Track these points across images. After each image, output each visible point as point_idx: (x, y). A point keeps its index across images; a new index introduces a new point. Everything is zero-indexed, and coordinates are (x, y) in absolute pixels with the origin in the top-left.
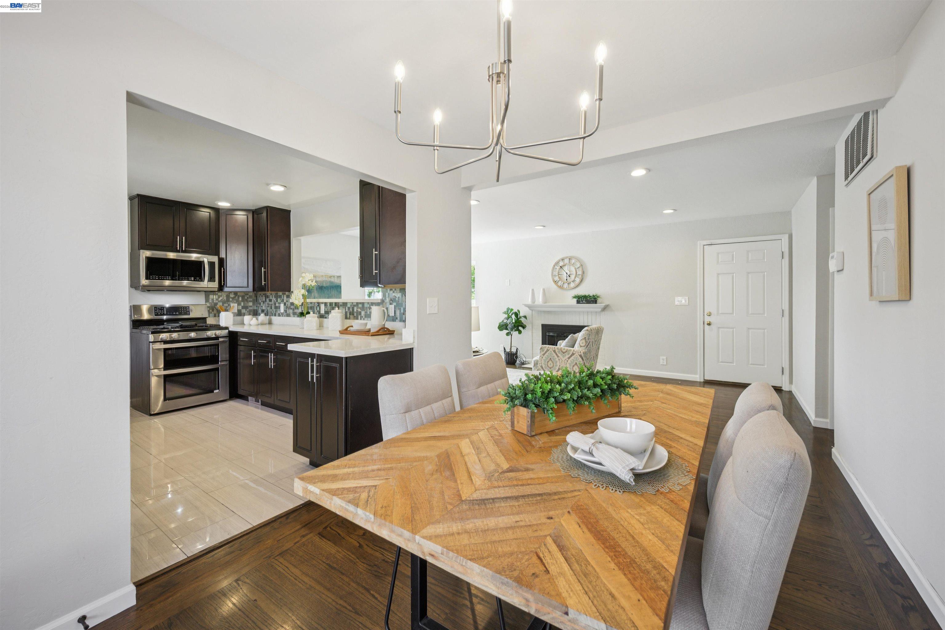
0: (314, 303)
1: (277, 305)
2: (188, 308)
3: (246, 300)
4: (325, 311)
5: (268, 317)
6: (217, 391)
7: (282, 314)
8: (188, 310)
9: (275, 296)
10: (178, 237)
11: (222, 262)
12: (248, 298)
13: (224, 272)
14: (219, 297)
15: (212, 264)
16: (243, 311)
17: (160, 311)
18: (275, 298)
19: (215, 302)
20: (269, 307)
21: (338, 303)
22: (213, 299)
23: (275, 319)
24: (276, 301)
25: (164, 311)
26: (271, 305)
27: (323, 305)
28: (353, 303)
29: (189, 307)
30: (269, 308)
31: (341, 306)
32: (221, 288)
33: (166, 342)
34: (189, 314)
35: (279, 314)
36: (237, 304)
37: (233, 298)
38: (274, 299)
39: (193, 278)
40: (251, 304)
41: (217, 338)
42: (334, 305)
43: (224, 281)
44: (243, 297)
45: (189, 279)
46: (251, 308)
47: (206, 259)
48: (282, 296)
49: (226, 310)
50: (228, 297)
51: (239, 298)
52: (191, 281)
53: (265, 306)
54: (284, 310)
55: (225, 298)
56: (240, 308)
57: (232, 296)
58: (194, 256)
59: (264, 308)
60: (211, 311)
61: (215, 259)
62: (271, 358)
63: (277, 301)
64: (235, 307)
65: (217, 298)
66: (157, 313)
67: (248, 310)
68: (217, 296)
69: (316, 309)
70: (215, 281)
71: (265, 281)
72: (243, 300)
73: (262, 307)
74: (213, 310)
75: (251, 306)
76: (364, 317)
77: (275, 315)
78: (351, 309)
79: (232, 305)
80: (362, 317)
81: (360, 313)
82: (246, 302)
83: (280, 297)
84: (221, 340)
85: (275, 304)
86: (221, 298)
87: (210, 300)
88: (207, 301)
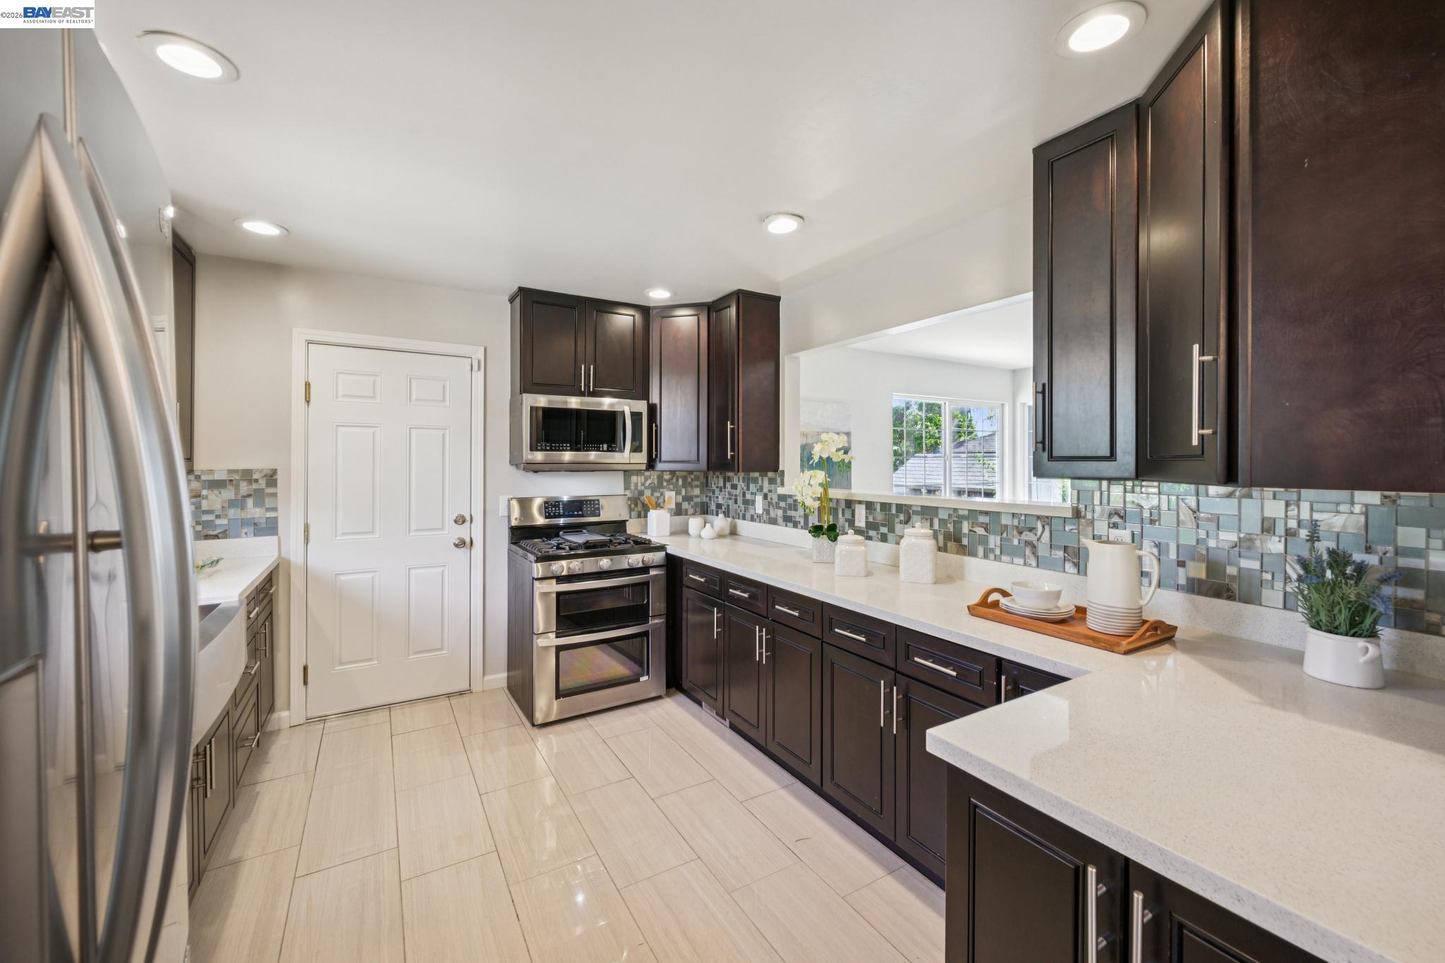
0: (838, 501)
1: (748, 496)
2: (596, 502)
3: (690, 483)
4: (867, 522)
5: (729, 520)
6: (646, 678)
7: (759, 516)
8: (597, 506)
9: (744, 478)
10: (583, 366)
11: (652, 410)
12: (692, 480)
13: (656, 431)
14: (646, 479)
15: (636, 416)
16: (685, 505)
17: (554, 509)
18: (744, 482)
19: (639, 488)
20: (730, 499)
21: (910, 506)
22: (636, 484)
23: (744, 526)
24: (745, 488)
25: (559, 510)
26: (736, 496)
27: (863, 506)
28: (955, 510)
29: (598, 500)
30: (731, 502)
31: (916, 513)
32: (651, 464)
33: (560, 579)
34: (599, 515)
35: (752, 516)
36: (674, 493)
37: (668, 481)
38: (741, 485)
39: (605, 446)
40: (697, 491)
41: (645, 569)
42: (894, 511)
43: (656, 451)
44: (685, 479)
45: (599, 447)
46: (698, 500)
47: (627, 407)
48: (760, 478)
49: (658, 506)
50: (660, 478)
51: (677, 480)
52: (603, 451)
53: (723, 498)
54: (764, 509)
55: (656, 481)
56: (680, 499)
57: (667, 476)
58: (607, 403)
59: (721, 501)
60: (633, 506)
61: (641, 406)
62: (761, 637)
63: (748, 489)
64: (670, 496)
65: (643, 481)
66: (550, 514)
67: (692, 503)
68: (643, 477)
69: (843, 516)
70: (641, 451)
71: (732, 450)
72: (684, 485)
73: (717, 497)
74: (636, 505)
75: (697, 496)
76: (998, 552)
77: (744, 518)
78: (951, 527)
79: (667, 494)
80: (992, 550)
81: (984, 541)
82: (689, 489)
83: (755, 480)
84: (653, 572)
85: (744, 495)
86: (649, 482)
87: (632, 484)
88: (627, 487)
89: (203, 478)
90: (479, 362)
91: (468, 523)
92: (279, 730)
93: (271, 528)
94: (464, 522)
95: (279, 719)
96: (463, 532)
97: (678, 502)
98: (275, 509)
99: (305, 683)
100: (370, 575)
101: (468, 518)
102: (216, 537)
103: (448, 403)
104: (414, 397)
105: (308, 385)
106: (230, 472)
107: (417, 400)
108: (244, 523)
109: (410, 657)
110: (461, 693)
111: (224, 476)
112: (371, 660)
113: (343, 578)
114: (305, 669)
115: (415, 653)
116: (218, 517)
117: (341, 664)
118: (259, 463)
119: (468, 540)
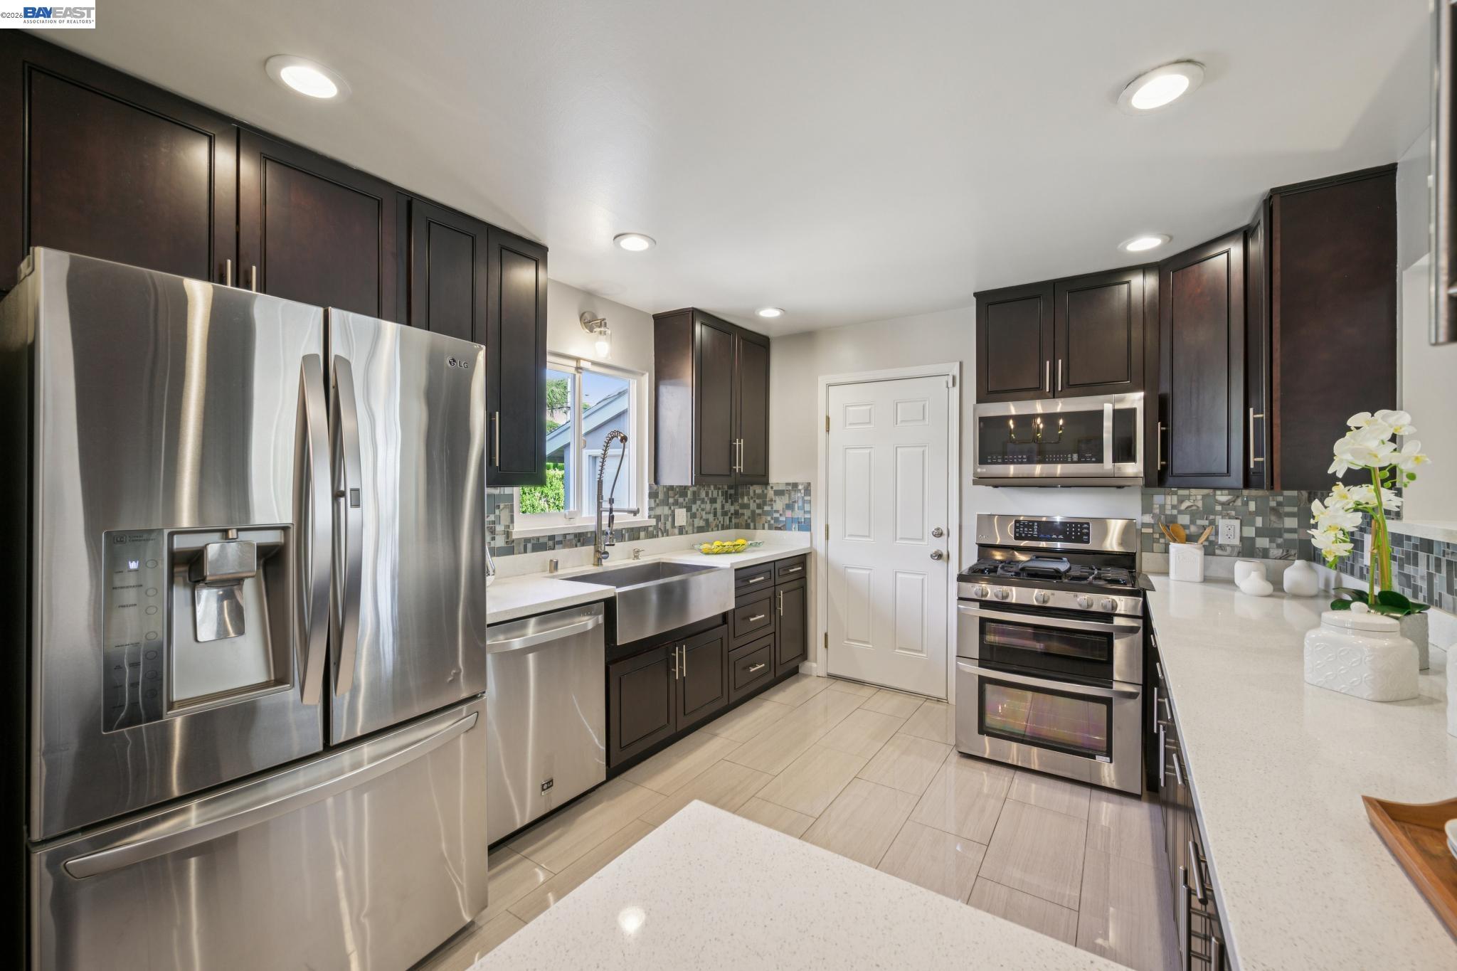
2: (1086, 526)
3: (1273, 509)
8: (1085, 530)
10: (1048, 363)
12: (1280, 504)
14: (1181, 501)
15: (1124, 414)
16: (1262, 542)
17: (1026, 529)
19: (1168, 512)
22: (1162, 507)
25: (1033, 531)
29: (1088, 524)
33: (987, 604)
34: (1088, 542)
36: (1237, 523)
39: (1075, 457)
41: (1106, 616)
43: (1164, 457)
45: (1068, 458)
47: (1107, 404)
49: (1189, 538)
51: (1246, 504)
52: (1073, 462)
55: (1200, 504)
57: (1223, 497)
60: (1157, 536)
61: (1134, 401)
66: (1020, 534)
67: (1279, 540)
68: (1175, 498)
70: (1134, 461)
77: (1352, 574)
79: (1222, 523)
82: (1273, 518)
84: (1118, 622)
86: (1186, 504)
87: (1156, 506)
88: (1146, 509)
89: (774, 488)
90: (954, 378)
91: (945, 537)
92: (811, 675)
93: (805, 526)
94: (941, 534)
95: (811, 667)
96: (939, 545)
97: (1245, 535)
98: (809, 512)
99: (826, 646)
100: (868, 572)
101: (945, 532)
102: (780, 529)
103: (927, 422)
104: (899, 420)
105: (828, 419)
106: (788, 484)
107: (902, 421)
108: (793, 520)
109: (897, 651)
110: (939, 700)
111: (783, 488)
112: (867, 643)
113: (849, 570)
114: (826, 635)
115: (900, 648)
116: (781, 515)
117: (848, 639)
118: (800, 478)
119: (945, 553)
